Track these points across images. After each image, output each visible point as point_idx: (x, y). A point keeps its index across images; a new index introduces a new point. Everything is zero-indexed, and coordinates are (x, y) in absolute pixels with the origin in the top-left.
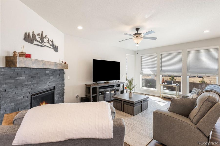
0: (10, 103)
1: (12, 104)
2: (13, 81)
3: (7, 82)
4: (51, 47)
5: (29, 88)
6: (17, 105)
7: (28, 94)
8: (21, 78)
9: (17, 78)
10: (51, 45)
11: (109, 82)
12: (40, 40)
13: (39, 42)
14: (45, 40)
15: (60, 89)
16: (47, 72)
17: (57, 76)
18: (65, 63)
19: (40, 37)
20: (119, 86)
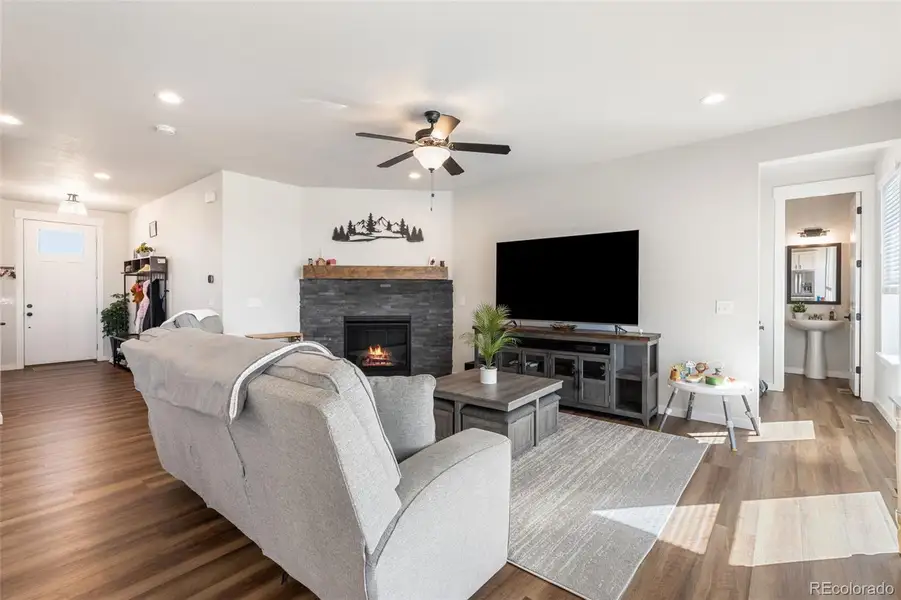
0: (312, 323)
1: (314, 326)
2: (314, 296)
3: (307, 297)
4: (399, 235)
5: (342, 310)
7: (340, 318)
8: (328, 294)
9: (321, 294)
10: (398, 232)
11: (572, 328)
12: (365, 231)
13: (362, 234)
14: (377, 227)
15: (433, 326)
16: (382, 286)
17: (420, 296)
18: (442, 263)
19: (366, 224)
20: (607, 353)
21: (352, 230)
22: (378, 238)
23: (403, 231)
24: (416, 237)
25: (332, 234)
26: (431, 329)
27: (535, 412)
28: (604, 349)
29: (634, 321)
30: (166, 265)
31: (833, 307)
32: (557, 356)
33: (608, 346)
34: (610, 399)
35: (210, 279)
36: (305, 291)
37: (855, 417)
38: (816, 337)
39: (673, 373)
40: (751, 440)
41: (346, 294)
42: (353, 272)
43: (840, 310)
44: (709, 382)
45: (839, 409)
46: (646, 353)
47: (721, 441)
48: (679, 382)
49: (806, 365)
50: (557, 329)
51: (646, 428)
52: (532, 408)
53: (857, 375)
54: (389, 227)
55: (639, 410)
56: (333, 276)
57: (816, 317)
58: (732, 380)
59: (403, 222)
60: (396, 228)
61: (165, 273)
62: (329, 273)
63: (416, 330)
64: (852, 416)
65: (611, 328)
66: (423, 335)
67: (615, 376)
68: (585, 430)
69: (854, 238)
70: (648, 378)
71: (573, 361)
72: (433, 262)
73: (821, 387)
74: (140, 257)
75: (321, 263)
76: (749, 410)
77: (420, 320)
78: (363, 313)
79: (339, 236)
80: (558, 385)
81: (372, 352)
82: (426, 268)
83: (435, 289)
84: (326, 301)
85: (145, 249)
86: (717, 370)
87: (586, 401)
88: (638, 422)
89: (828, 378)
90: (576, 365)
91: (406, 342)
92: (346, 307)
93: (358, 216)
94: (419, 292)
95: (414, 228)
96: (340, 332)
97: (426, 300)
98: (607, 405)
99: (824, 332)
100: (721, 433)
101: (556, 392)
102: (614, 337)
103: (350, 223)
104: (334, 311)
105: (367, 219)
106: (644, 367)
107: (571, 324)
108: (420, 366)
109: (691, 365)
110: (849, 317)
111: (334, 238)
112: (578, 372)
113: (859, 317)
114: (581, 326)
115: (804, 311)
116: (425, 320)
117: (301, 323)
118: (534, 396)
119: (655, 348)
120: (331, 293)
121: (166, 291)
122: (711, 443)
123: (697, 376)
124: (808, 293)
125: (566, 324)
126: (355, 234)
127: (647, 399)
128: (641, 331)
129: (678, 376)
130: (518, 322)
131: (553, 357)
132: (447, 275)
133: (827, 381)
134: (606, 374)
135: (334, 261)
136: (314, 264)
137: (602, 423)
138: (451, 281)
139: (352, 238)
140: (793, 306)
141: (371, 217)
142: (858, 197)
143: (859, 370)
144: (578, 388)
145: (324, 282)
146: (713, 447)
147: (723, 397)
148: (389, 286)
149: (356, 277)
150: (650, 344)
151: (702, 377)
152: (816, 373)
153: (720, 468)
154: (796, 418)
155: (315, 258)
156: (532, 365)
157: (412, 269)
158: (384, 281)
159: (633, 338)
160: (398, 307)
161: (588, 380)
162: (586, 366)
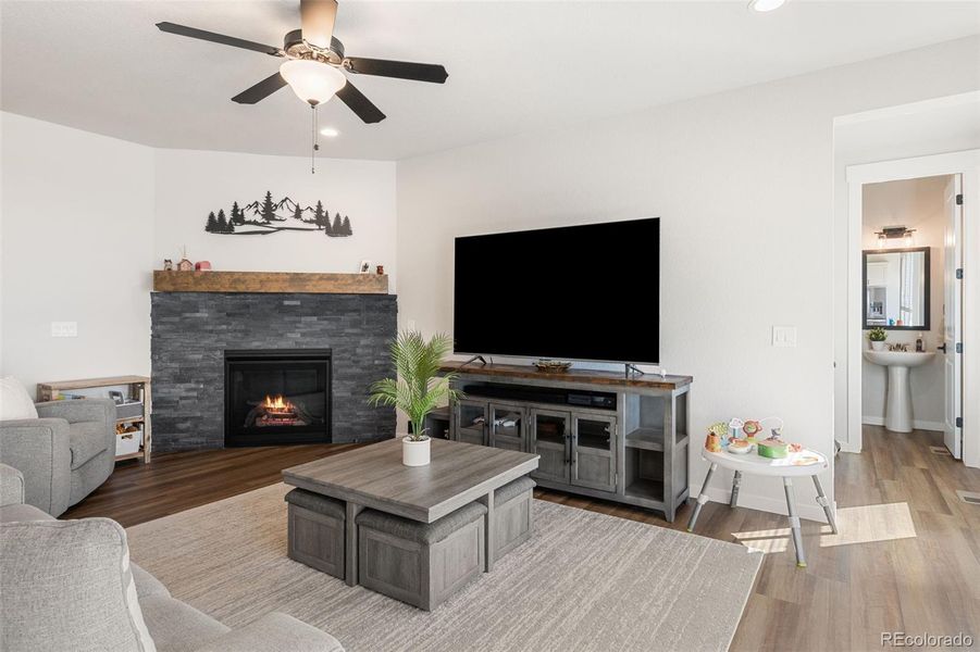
0: (172, 360)
1: (173, 365)
2: (177, 319)
3: (165, 319)
4: (314, 226)
5: (221, 340)
6: (188, 369)
7: (218, 353)
8: (198, 315)
9: (188, 315)
10: (311, 222)
11: (565, 368)
12: (259, 218)
13: (255, 223)
14: (278, 213)
15: (366, 364)
16: (286, 303)
17: (346, 318)
18: (380, 270)
19: (260, 209)
20: (614, 408)
21: (238, 217)
22: (280, 229)
23: (321, 219)
24: (341, 229)
25: (205, 221)
26: (363, 368)
27: (486, 516)
28: (610, 401)
29: (652, 356)
31: (920, 334)
32: (541, 412)
33: (613, 396)
34: (617, 481)
36: (159, 313)
37: (962, 494)
38: (899, 375)
39: (710, 440)
40: (826, 541)
41: (228, 315)
42: (235, 281)
43: (930, 338)
44: (763, 452)
45: (939, 481)
46: (671, 406)
47: (781, 546)
48: (720, 454)
49: (886, 413)
50: (540, 369)
51: (670, 525)
52: (481, 509)
53: (958, 430)
54: (298, 215)
55: (659, 496)
56: (203, 287)
57: (899, 347)
58: (796, 448)
59: (319, 206)
60: (310, 215)
62: (197, 282)
63: (340, 371)
64: (958, 492)
65: (618, 367)
66: (352, 377)
67: (624, 443)
68: (576, 533)
69: (951, 240)
70: (674, 447)
71: (564, 419)
72: (366, 267)
73: (909, 445)
75: (185, 268)
76: (821, 495)
77: (346, 355)
78: (256, 344)
79: (217, 225)
80: (532, 463)
81: (269, 404)
82: (353, 276)
83: (369, 308)
84: (194, 327)
86: (774, 432)
87: (581, 483)
88: (658, 517)
89: (914, 430)
90: (567, 427)
91: (324, 389)
92: (229, 337)
93: (248, 195)
94: (344, 312)
95: (338, 216)
96: (219, 376)
97: (355, 324)
98: (612, 488)
99: (910, 368)
100: (781, 532)
101: (530, 475)
102: (623, 383)
103: (236, 206)
104: (208, 341)
105: (262, 200)
106: (666, 431)
107: (564, 361)
108: (346, 425)
109: (738, 427)
110: (943, 348)
111: (209, 229)
112: (571, 437)
113: (960, 348)
114: (577, 364)
115: (883, 339)
116: (355, 355)
117: (154, 361)
118: (486, 487)
119: (683, 398)
120: (203, 314)
122: (765, 551)
123: (745, 442)
124: (877, 314)
125: (555, 361)
126: (244, 223)
127: (673, 481)
128: (664, 373)
129: (717, 444)
130: (487, 358)
131: (535, 413)
132: (387, 289)
133: (914, 434)
134: (612, 441)
135: (207, 264)
136: (175, 268)
137: (604, 519)
138: (394, 297)
139: (238, 229)
140: (869, 331)
141: (269, 196)
142: (957, 180)
143: (960, 422)
145: (193, 298)
146: (770, 557)
147: (784, 478)
148: (298, 303)
149: (241, 288)
150: (676, 393)
151: (753, 443)
152: (900, 424)
153: (782, 604)
154: (884, 499)
155: (176, 260)
156: (507, 424)
157: (332, 277)
158: (291, 296)
159: (650, 385)
160: (312, 334)
161: (582, 448)
162: (582, 423)
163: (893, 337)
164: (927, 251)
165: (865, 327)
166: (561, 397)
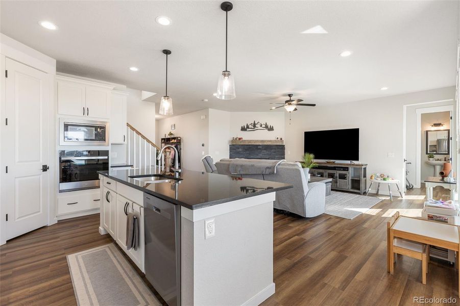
2: (234, 151)
4: (265, 129)
9: (237, 150)
11: (334, 162)
12: (252, 127)
13: (251, 128)
14: (257, 126)
16: (259, 147)
18: (281, 139)
19: (253, 125)
20: (348, 170)
21: (248, 127)
22: (257, 130)
23: (266, 127)
24: (271, 129)
25: (241, 128)
28: (346, 169)
29: (357, 159)
30: (180, 140)
31: (446, 156)
32: (329, 172)
33: (348, 168)
34: (349, 187)
35: (203, 145)
36: (231, 149)
38: (438, 167)
39: (371, 177)
40: (399, 199)
41: (246, 150)
44: (385, 179)
46: (362, 170)
48: (374, 180)
50: (328, 162)
51: (361, 195)
54: (261, 126)
55: (359, 189)
56: (242, 144)
57: (438, 160)
58: (393, 179)
59: (266, 124)
60: (263, 126)
61: (180, 143)
62: (240, 142)
65: (348, 162)
67: (350, 178)
70: (363, 179)
72: (278, 138)
74: (169, 137)
75: (237, 139)
79: (243, 129)
82: (275, 141)
83: (278, 148)
84: (238, 153)
85: (171, 134)
86: (387, 176)
87: (340, 187)
88: (359, 194)
90: (336, 175)
92: (245, 155)
93: (250, 122)
94: (271, 149)
95: (270, 126)
97: (275, 152)
98: (347, 188)
102: (350, 165)
103: (247, 124)
104: (242, 156)
105: (253, 123)
106: (361, 175)
109: (379, 175)
111: (241, 130)
112: (337, 177)
113: (451, 159)
114: (337, 161)
115: (433, 157)
119: (365, 169)
120: (240, 150)
121: (180, 149)
122: (384, 199)
123: (380, 178)
125: (331, 161)
126: (249, 128)
127: (362, 186)
128: (360, 163)
129: (373, 178)
132: (283, 143)
134: (347, 178)
135: (242, 138)
136: (235, 139)
138: (284, 145)
139: (248, 130)
140: (428, 155)
144: (337, 182)
145: (238, 146)
147: (389, 185)
148: (262, 147)
150: (363, 167)
151: (382, 178)
155: (235, 137)
157: (270, 141)
158: (259, 145)
159: (357, 165)
160: (265, 155)
161: (340, 180)
162: (339, 175)
163: (436, 157)
164: (449, 130)
165: (427, 153)
166: (334, 168)
